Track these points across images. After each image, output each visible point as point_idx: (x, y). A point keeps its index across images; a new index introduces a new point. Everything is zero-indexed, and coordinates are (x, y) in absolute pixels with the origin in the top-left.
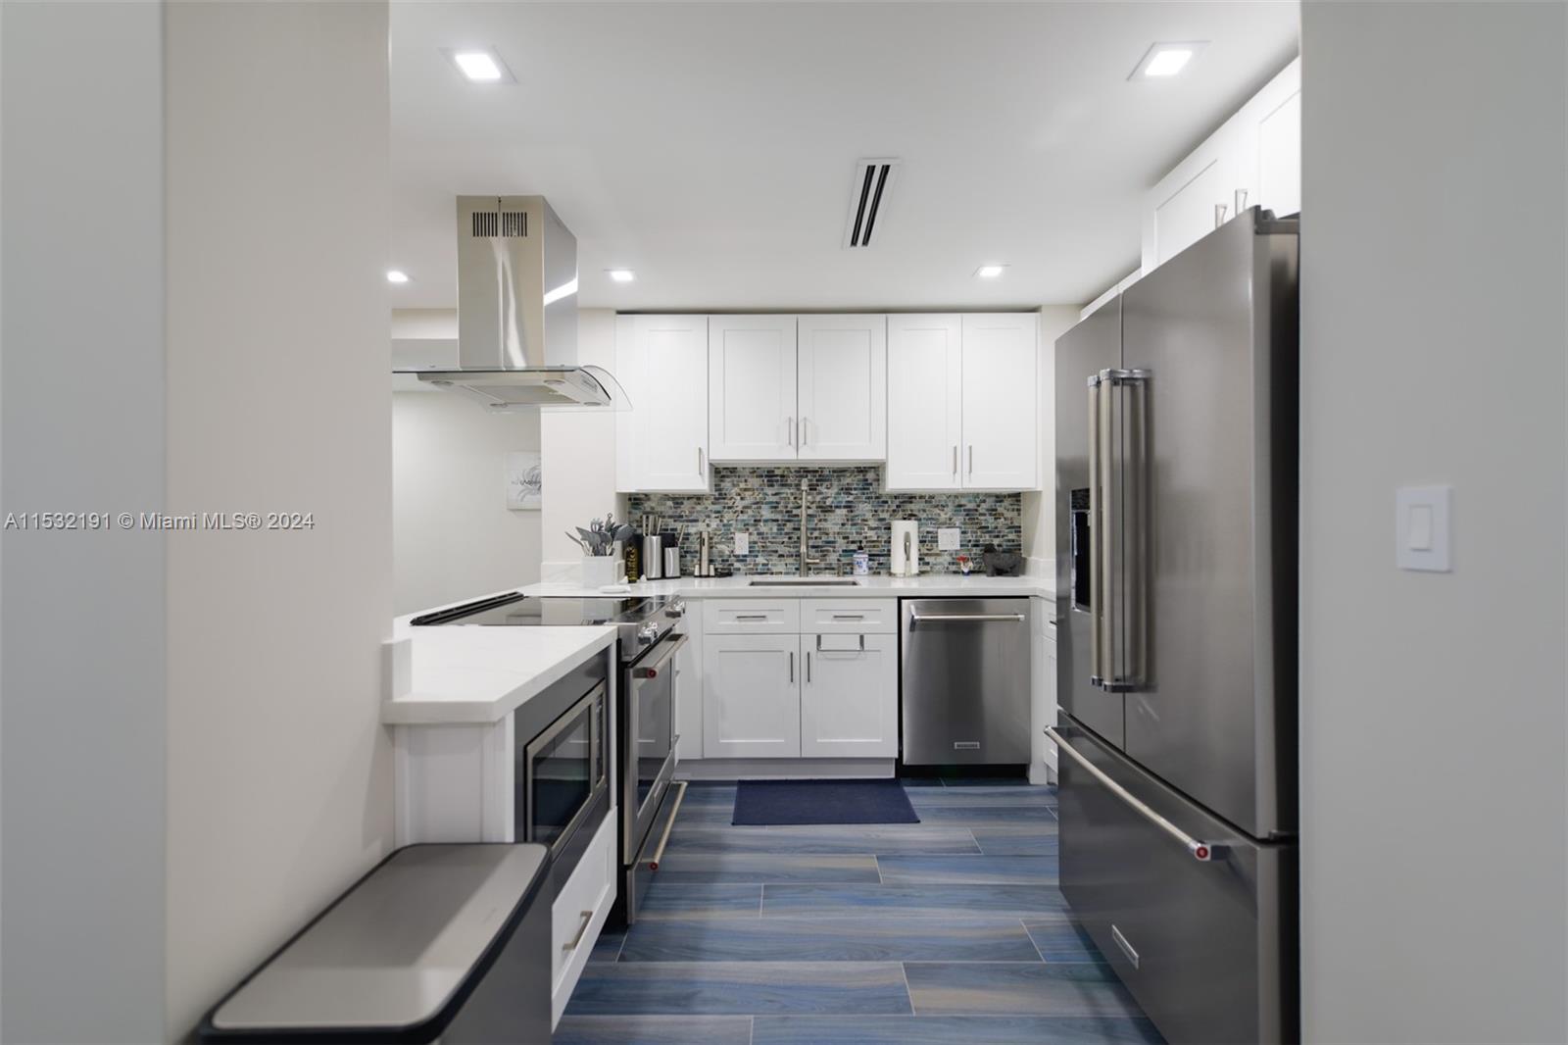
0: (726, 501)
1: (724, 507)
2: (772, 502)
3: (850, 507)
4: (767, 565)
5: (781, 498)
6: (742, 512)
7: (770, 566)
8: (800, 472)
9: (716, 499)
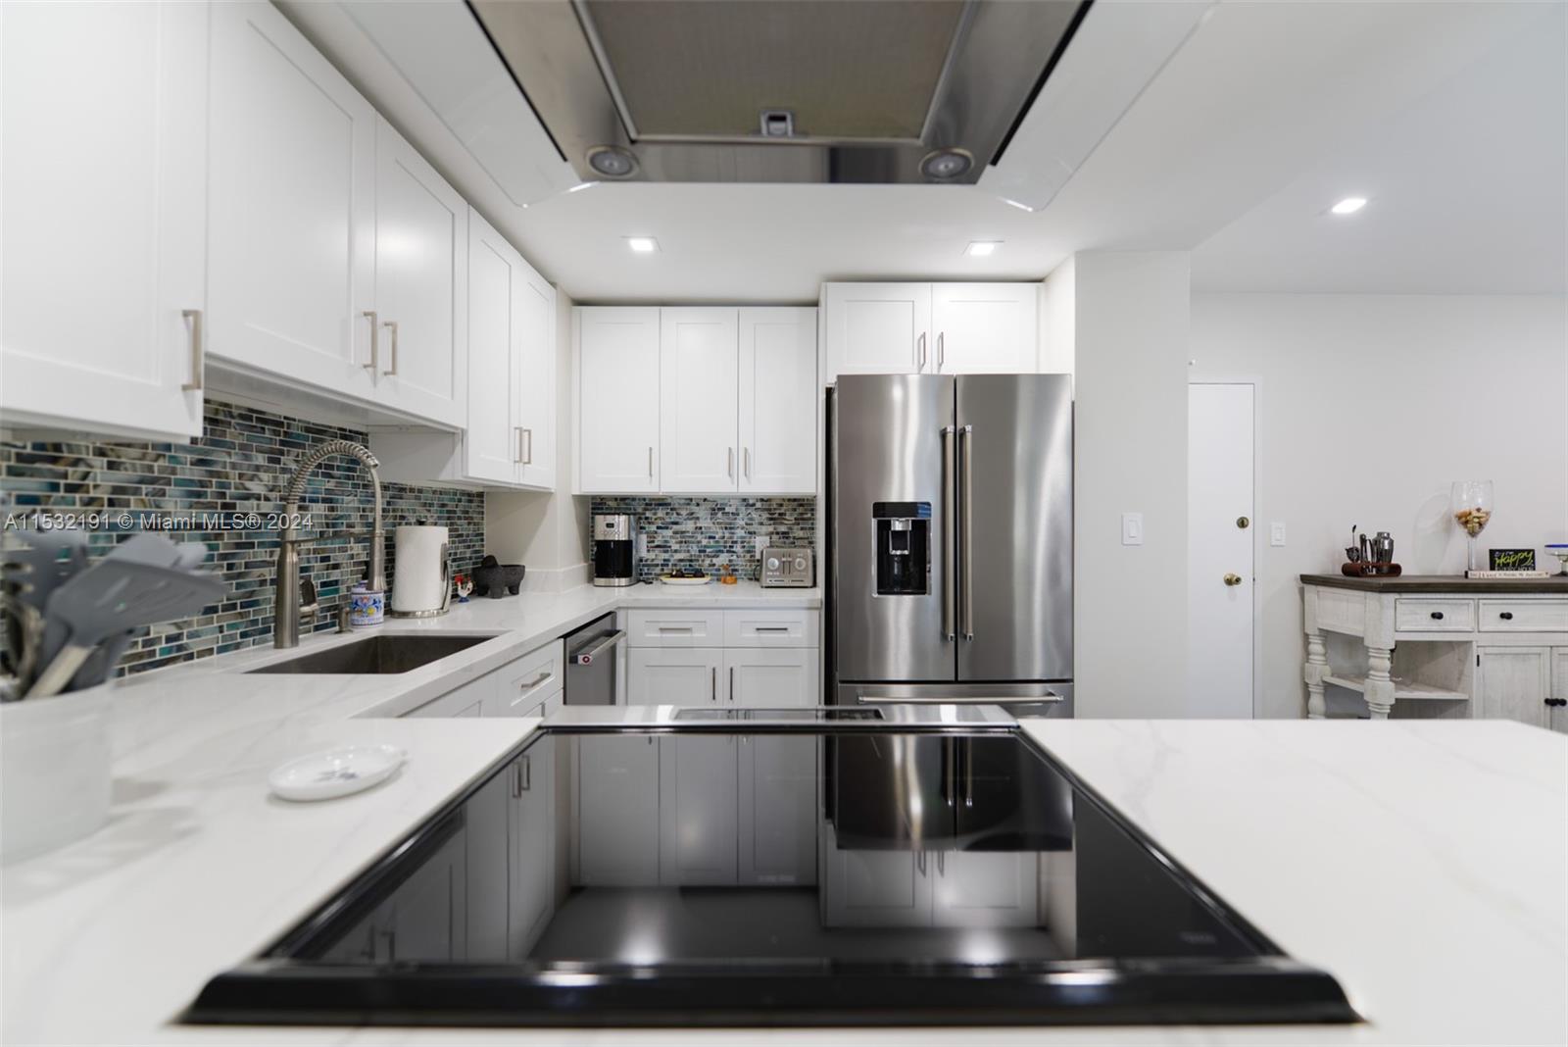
0: (60, 468)
1: (55, 487)
2: (191, 482)
3: (330, 501)
4: (178, 637)
5: (212, 474)
6: (111, 503)
7: (185, 641)
8: (250, 419)
9: (20, 457)
